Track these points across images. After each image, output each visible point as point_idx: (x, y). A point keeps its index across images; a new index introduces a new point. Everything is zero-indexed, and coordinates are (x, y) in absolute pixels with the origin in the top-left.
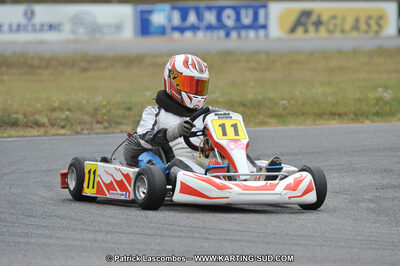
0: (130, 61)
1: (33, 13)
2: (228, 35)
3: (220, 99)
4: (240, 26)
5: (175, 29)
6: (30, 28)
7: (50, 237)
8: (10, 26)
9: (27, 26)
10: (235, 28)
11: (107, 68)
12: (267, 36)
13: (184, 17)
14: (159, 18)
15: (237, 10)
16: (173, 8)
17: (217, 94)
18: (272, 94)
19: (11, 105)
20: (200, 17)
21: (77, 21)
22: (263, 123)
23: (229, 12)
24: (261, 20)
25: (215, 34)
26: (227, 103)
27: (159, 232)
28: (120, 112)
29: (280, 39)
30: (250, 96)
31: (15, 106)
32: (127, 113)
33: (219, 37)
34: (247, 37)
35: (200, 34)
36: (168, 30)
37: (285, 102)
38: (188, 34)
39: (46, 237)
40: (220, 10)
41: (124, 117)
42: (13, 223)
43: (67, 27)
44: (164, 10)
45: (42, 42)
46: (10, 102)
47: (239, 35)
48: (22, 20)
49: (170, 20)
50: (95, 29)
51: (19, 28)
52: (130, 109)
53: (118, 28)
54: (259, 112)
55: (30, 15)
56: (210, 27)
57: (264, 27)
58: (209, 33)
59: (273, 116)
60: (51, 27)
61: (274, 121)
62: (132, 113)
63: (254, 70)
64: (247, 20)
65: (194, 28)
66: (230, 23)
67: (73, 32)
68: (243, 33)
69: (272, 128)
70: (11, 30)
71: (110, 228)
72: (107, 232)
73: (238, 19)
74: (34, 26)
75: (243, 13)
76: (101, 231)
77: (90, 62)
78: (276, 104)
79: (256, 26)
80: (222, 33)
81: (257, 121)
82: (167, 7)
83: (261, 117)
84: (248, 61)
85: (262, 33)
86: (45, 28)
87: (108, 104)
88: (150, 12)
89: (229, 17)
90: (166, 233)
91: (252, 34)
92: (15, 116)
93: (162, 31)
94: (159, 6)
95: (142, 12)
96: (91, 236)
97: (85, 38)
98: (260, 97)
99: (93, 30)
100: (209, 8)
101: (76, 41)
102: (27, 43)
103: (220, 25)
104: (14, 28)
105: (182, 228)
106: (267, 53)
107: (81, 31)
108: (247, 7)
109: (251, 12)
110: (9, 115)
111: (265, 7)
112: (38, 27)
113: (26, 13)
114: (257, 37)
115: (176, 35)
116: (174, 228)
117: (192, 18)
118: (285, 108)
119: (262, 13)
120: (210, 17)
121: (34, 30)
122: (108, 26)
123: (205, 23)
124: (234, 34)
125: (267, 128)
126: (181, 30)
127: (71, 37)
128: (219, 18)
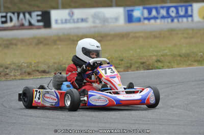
0: (123, 36)
1: (73, 13)
2: (172, 21)
3: (168, 54)
4: (178, 16)
5: (145, 19)
6: (72, 21)
7: (82, 126)
8: (62, 20)
9: (70, 20)
10: (176, 17)
11: (111, 40)
12: (192, 20)
13: (150, 12)
14: (137, 13)
15: (176, 8)
16: (144, 8)
17: (167, 51)
18: (195, 50)
19: (62, 60)
20: (158, 12)
21: (95, 16)
22: (191, 65)
23: (173, 9)
24: (190, 13)
25: (166, 20)
26: (172, 55)
27: (137, 122)
28: (117, 62)
29: (199, 22)
30: (184, 51)
31: (64, 61)
32: (121, 62)
33: (168, 22)
34: (182, 21)
35: (158, 21)
36: (142, 20)
37: (202, 54)
38: (152, 21)
39: (79, 126)
40: (168, 8)
41: (119, 64)
42: (63, 120)
43: (91, 20)
44: (139, 9)
45: (78, 28)
46: (62, 59)
47: (178, 20)
48: (68, 17)
49: (143, 14)
50: (105, 20)
51: (66, 21)
52: (122, 60)
53: (117, 19)
54: (188, 60)
55: (72, 14)
56: (163, 17)
57: (191, 16)
58: (163, 20)
59: (195, 61)
60: (82, 20)
61: (196, 63)
62: (123, 62)
63: (186, 38)
64: (182, 13)
65: (155, 18)
66: (173, 14)
67: (94, 22)
68: (180, 19)
69: (195, 67)
70: (62, 23)
71: (112, 121)
72: (111, 123)
73: (177, 12)
74: (73, 20)
75: (180, 9)
76: (108, 123)
77: (102, 37)
78: (197, 55)
79: (187, 15)
80: (169, 20)
81: (187, 64)
82: (141, 8)
83: (189, 62)
84: (183, 34)
85: (190, 19)
86: (80, 21)
87: (111, 58)
88: (132, 11)
89: (173, 12)
90: (141, 122)
91: (185, 20)
92: (64, 66)
93: (139, 20)
94: (137, 8)
95: (128, 11)
96: (103, 125)
97: (100, 25)
98: (188, 52)
99: (104, 21)
100: (163, 8)
101: (95, 27)
102: (71, 29)
103: (168, 16)
104: (64, 21)
105: (149, 119)
106: (193, 29)
107: (98, 21)
108: (181, 6)
109: (184, 9)
110: (61, 66)
111: (191, 6)
112: (76, 21)
113: (69, 14)
114: (188, 21)
115: (146, 22)
116: (145, 119)
117: (154, 13)
118: (201, 57)
119: (189, 9)
120: (163, 12)
121: (74, 22)
122: (111, 18)
123: (161, 15)
124: (176, 20)
125: (192, 67)
126: (149, 19)
127: (92, 25)
128: (168, 12)
